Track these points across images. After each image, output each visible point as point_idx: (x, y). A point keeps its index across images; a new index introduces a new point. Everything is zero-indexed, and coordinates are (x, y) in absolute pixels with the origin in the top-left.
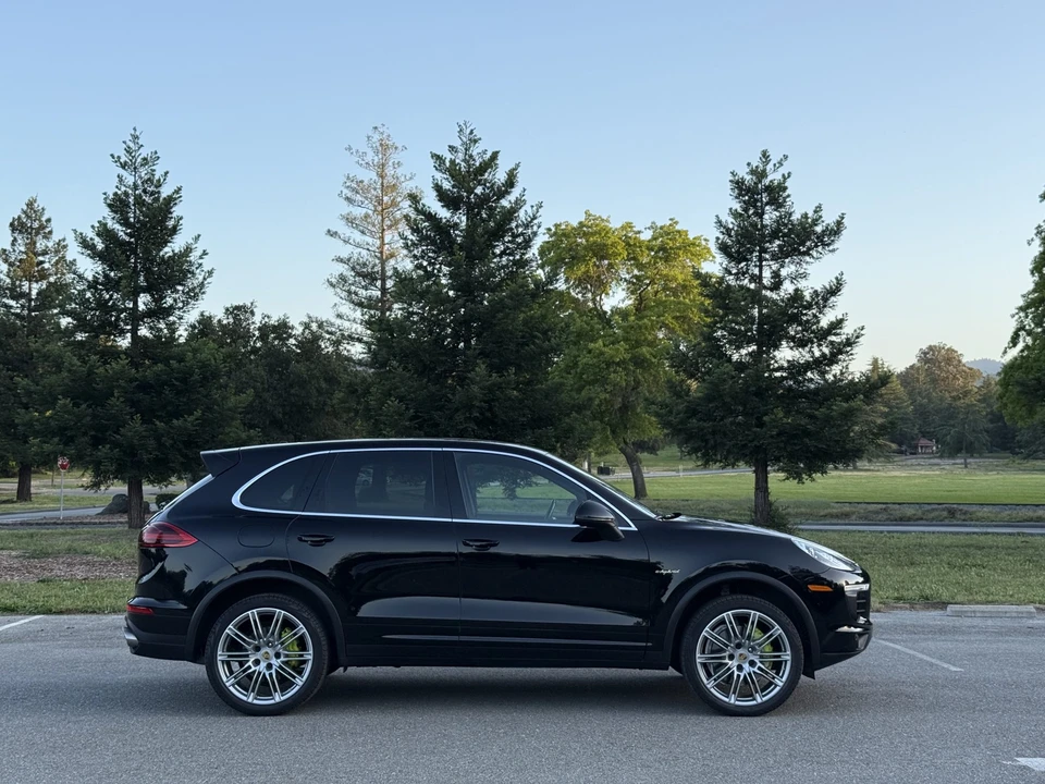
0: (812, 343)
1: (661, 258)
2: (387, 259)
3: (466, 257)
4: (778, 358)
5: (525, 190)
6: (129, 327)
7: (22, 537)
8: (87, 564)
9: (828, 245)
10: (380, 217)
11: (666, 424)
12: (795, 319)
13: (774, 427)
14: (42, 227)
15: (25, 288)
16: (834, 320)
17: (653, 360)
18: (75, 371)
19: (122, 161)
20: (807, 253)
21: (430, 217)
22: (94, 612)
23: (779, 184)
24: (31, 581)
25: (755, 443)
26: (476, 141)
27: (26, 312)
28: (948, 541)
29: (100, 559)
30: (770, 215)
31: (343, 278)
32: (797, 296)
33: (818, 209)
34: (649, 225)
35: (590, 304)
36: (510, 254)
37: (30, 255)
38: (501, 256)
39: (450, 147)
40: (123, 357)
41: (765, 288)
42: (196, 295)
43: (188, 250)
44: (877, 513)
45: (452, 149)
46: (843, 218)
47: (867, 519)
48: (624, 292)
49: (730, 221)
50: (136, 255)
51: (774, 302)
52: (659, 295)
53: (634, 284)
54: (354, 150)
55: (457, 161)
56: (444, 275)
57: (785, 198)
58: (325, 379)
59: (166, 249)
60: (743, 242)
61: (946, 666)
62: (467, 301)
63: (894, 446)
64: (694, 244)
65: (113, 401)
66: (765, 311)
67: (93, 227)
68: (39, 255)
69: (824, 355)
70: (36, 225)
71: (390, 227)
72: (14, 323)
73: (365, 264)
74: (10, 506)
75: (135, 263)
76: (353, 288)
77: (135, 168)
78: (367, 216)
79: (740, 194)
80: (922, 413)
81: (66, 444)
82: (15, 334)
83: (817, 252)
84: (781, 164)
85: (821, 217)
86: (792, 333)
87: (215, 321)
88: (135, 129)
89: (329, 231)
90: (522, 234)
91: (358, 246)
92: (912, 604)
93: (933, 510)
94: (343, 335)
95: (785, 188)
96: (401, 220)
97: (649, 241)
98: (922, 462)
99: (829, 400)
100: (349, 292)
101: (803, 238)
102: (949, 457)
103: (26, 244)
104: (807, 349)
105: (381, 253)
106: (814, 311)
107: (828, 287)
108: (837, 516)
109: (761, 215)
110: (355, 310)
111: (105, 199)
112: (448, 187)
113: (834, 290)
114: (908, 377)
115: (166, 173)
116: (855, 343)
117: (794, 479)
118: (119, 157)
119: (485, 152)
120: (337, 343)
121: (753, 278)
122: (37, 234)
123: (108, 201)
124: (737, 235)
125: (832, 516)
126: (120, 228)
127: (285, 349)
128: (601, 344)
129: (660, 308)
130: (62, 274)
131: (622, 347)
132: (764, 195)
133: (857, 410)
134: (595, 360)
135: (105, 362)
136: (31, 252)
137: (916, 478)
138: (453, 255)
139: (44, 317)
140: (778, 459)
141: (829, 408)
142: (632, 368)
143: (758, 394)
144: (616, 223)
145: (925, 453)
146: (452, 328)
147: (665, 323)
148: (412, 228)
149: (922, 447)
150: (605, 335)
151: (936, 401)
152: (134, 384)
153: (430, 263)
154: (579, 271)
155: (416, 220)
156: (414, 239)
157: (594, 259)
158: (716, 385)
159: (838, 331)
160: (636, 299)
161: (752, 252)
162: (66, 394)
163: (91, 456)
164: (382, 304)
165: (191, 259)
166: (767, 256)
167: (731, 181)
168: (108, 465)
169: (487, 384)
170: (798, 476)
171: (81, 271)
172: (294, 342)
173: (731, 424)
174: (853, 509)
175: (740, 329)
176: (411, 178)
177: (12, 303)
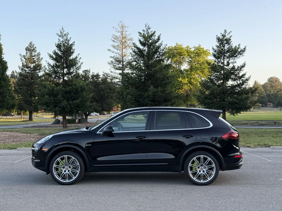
0: (237, 80)
1: (196, 56)
2: (124, 56)
3: (147, 59)
4: (228, 84)
5: (162, 41)
6: (62, 77)
9: (242, 54)
10: (122, 46)
11: (199, 101)
12: (233, 74)
13: (228, 102)
14: (34, 49)
15: (30, 65)
16: (243, 74)
17: (194, 82)
18: (49, 89)
19: (59, 35)
20: (236, 57)
21: (138, 48)
23: (229, 38)
25: (222, 106)
26: (150, 28)
27: (30, 72)
28: (273, 131)
30: (227, 47)
31: (112, 62)
32: (233, 68)
33: (239, 45)
34: (193, 47)
35: (178, 68)
36: (158, 58)
38: (156, 58)
39: (143, 30)
40: (61, 85)
41: (225, 65)
42: (79, 69)
43: (76, 57)
44: (255, 123)
46: (246, 47)
47: (253, 125)
48: (187, 65)
49: (216, 48)
50: (64, 59)
51: (228, 69)
52: (196, 65)
53: (190, 62)
54: (115, 28)
55: (145, 34)
56: (142, 63)
57: (230, 42)
58: (109, 89)
59: (71, 57)
60: (220, 54)
61: (268, 160)
62: (148, 70)
63: (261, 105)
64: (206, 52)
65: (59, 96)
66: (225, 72)
67: (52, 52)
68: (33, 57)
69: (240, 83)
70: (32, 49)
71: (124, 48)
72: (27, 75)
73: (118, 58)
74: (28, 122)
75: (63, 61)
76: (115, 64)
77: (63, 37)
78: (118, 45)
79: (219, 41)
80: (269, 96)
81: (47, 107)
82: (28, 77)
83: (239, 56)
84: (229, 33)
85: (240, 47)
86: (232, 77)
87: (80, 74)
88: (62, 27)
89: (108, 49)
90: (162, 52)
91: (116, 53)
92: (262, 146)
93: (270, 122)
94: (112, 77)
95: (231, 40)
96: (127, 46)
97: (193, 51)
98: (268, 109)
99: (242, 94)
100: (114, 66)
101: (235, 53)
102: (276, 108)
103: (30, 54)
104: (236, 81)
105: (122, 55)
106: (238, 72)
107: (242, 65)
109: (224, 47)
110: (115, 70)
112: (142, 41)
113: (243, 66)
114: (264, 86)
115: (71, 38)
116: (248, 80)
117: (233, 115)
118: (59, 34)
119: (152, 31)
120: (112, 80)
121: (222, 63)
122: (33, 51)
123: (56, 45)
124: (218, 52)
125: (243, 124)
126: (59, 52)
127: (98, 81)
128: (181, 79)
129: (197, 69)
130: (39, 62)
131: (186, 79)
132: (225, 41)
133: (249, 97)
134: (179, 83)
135: (56, 86)
136: (31, 56)
137: (266, 113)
138: (144, 58)
139: (35, 73)
140: (228, 110)
141: (242, 97)
142: (189, 85)
143: (223, 93)
144: (184, 46)
145: (269, 107)
146: (144, 77)
147: (198, 73)
148: (133, 51)
149: (268, 105)
150: (182, 76)
151: (272, 92)
152: (64, 92)
153: (138, 60)
154: (175, 59)
155: (134, 49)
156: (134, 54)
157: (179, 56)
158: (213, 91)
159: (244, 77)
160: (190, 67)
161: (222, 56)
162: (47, 94)
163: (54, 110)
164: (122, 69)
165: (77, 60)
166: (226, 57)
167: (216, 38)
168: (58, 112)
169: (153, 91)
170: (233, 114)
171: (50, 63)
172: (100, 79)
173: (216, 101)
174: (249, 122)
175: (218, 76)
176: (130, 35)
177: (27, 69)
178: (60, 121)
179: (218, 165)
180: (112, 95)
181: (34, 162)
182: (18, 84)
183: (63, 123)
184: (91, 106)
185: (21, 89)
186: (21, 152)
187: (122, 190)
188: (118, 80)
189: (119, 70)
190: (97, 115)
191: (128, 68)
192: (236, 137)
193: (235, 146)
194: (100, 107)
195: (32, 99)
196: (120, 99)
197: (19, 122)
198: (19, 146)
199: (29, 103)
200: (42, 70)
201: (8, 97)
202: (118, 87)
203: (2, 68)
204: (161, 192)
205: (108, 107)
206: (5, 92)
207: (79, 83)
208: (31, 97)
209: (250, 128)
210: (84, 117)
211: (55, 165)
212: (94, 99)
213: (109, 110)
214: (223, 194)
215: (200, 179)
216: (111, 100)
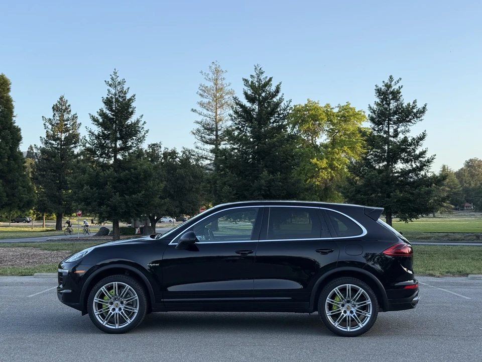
0: (412, 161)
1: (342, 121)
2: (218, 121)
3: (258, 124)
4: (396, 168)
5: (283, 94)
6: (113, 155)
9: (419, 117)
10: (215, 103)
12: (404, 150)
13: (396, 198)
14: (67, 109)
15: (59, 136)
16: (422, 151)
17: (339, 166)
18: (91, 174)
20: (409, 121)
21: (242, 106)
23: (397, 90)
25: (386, 205)
26: (262, 73)
27: (59, 147)
28: (473, 250)
30: (393, 104)
31: (198, 131)
32: (405, 140)
33: (415, 102)
34: (337, 106)
35: (311, 142)
36: (277, 122)
38: (273, 123)
40: (111, 168)
41: (391, 136)
42: (141, 141)
43: (138, 121)
44: (443, 237)
45: (252, 76)
46: (426, 106)
47: (439, 240)
48: (326, 136)
49: (375, 107)
50: (116, 124)
51: (395, 143)
52: (342, 137)
53: (330, 132)
54: (204, 73)
55: (254, 82)
56: (248, 132)
57: (399, 97)
58: (192, 177)
59: (128, 121)
60: (381, 117)
61: (464, 297)
62: (258, 143)
63: (453, 206)
64: (358, 114)
65: (107, 187)
66: (390, 147)
67: (98, 112)
68: (65, 121)
69: (417, 166)
70: (64, 108)
71: (219, 107)
72: (54, 152)
73: (208, 124)
74: (53, 232)
75: (116, 127)
76: (203, 135)
77: (115, 86)
78: (209, 103)
79: (379, 95)
80: (466, 191)
82: (55, 156)
83: (414, 121)
84: (398, 81)
85: (416, 105)
86: (403, 157)
87: (144, 151)
88: (115, 69)
89: (192, 109)
90: (283, 113)
91: (205, 116)
92: (453, 274)
93: (469, 236)
94: (198, 156)
95: (400, 92)
96: (224, 104)
97: (337, 113)
98: (466, 214)
99: (419, 186)
100: (202, 137)
101: (408, 114)
102: (479, 212)
103: (60, 116)
104: (410, 163)
105: (216, 119)
106: (413, 147)
107: (419, 136)
108: (424, 238)
109: (389, 105)
110: (204, 145)
111: (103, 100)
112: (250, 93)
113: (422, 138)
114: (459, 174)
115: (128, 88)
116: (431, 162)
117: (404, 221)
118: (108, 82)
119: (266, 77)
120: (197, 160)
121: (386, 132)
122: (64, 111)
123: (104, 101)
124: (378, 113)
125: (422, 238)
126: (109, 112)
127: (174, 163)
128: (316, 160)
129: (342, 143)
130: (75, 129)
131: (325, 161)
132: (390, 95)
133: (433, 191)
134: (313, 167)
135: (104, 170)
136: (62, 120)
137: (463, 221)
138: (252, 123)
139: (68, 148)
140: (396, 212)
141: (420, 190)
142: (330, 170)
143: (387, 183)
144: (322, 105)
145: (468, 210)
146: (252, 155)
147: (344, 150)
148: (234, 111)
149: (466, 207)
150: (317, 156)
151: (473, 185)
152: (116, 179)
153: (242, 127)
154: (305, 127)
155: (236, 108)
156: (235, 116)
157: (312, 121)
158: (369, 180)
159: (424, 156)
160: (331, 139)
161: (385, 121)
162: (87, 184)
163: (98, 210)
164: (216, 142)
165: (139, 125)
166: (392, 123)
167: (375, 89)
168: (105, 215)
169: (268, 179)
170: (405, 219)
171: (93, 131)
172: (178, 160)
173: (375, 196)
174: (432, 235)
175: (379, 155)
176: (229, 85)
177: (54, 142)
178: (107, 230)
179: (377, 301)
180: (198, 186)
181: (61, 293)
182: (38, 168)
183: (113, 233)
184: (162, 205)
185: (43, 176)
186: (41, 280)
187: (211, 343)
188: (208, 162)
189: (210, 144)
190: (172, 221)
191: (225, 141)
192: (407, 254)
193: (405, 269)
194: (177, 207)
195: (63, 193)
196: (211, 192)
197: (39, 232)
198: (37, 271)
199: (57, 200)
200: (80, 144)
201: (20, 188)
202: (208, 173)
203: (12, 139)
204: (278, 346)
205: (190, 207)
206: (16, 180)
207: (141, 165)
208: (60, 189)
209: (434, 245)
210: (150, 225)
211: (96, 300)
212: (166, 193)
213: (192, 213)
214: (385, 351)
215: (345, 326)
216: (197, 195)
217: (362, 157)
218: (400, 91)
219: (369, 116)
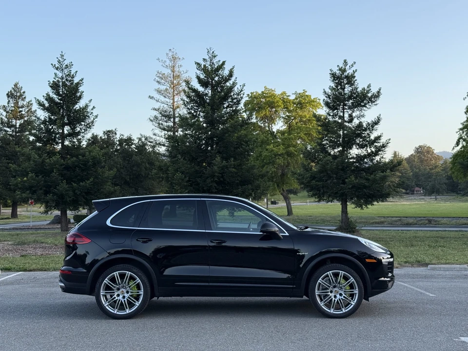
0: (367, 146)
1: (299, 108)
2: (176, 108)
3: (211, 109)
4: (351, 153)
5: (236, 78)
6: (60, 141)
7: (13, 236)
8: (43, 248)
9: (374, 102)
10: (172, 90)
11: (302, 183)
12: (359, 136)
13: (351, 184)
14: (21, 95)
15: (14, 123)
16: (377, 136)
17: (295, 153)
18: (36, 161)
19: (56, 66)
20: (364, 106)
21: (195, 91)
22: (45, 270)
23: (352, 75)
24: (18, 257)
25: (341, 191)
26: (215, 56)
27: (14, 134)
28: (428, 235)
29: (48, 245)
30: (348, 89)
31: (156, 118)
32: (360, 125)
33: (369, 86)
34: (294, 93)
35: (267, 128)
36: (231, 107)
37: (16, 108)
38: (227, 108)
39: (203, 59)
40: (58, 154)
41: (346, 122)
42: (90, 126)
43: (87, 106)
44: (396, 221)
45: (204, 60)
46: (380, 90)
47: (392, 224)
48: (282, 123)
49: (329, 91)
50: (63, 109)
51: (350, 128)
52: (298, 124)
53: (287, 119)
54: (160, 60)
55: (207, 65)
56: (201, 117)
57: (354, 81)
58: (148, 163)
59: (77, 106)
60: (336, 101)
61: (428, 294)
62: (212, 128)
63: (404, 191)
64: (314, 101)
65: (53, 174)
66: (345, 132)
67: (43, 96)
68: (20, 108)
69: (372, 152)
70: (18, 94)
71: (177, 94)
72: (9, 139)
73: (166, 111)
74: (8, 220)
75: (63, 112)
76: (161, 122)
77: (62, 70)
78: (166, 90)
79: (334, 80)
80: (416, 176)
81: (32, 194)
82: (10, 143)
83: (369, 105)
84: (352, 66)
85: (370, 89)
86: (358, 142)
87: (99, 137)
88: (62, 52)
89: (150, 96)
90: (236, 98)
91: (163, 103)
92: (412, 264)
93: (421, 220)
94: (156, 143)
95: (355, 77)
96: (182, 91)
97: (293, 100)
98: (416, 197)
99: (375, 172)
100: (159, 124)
101: (363, 99)
102: (428, 196)
103: (14, 103)
104: (365, 149)
105: (173, 106)
106: (368, 132)
107: (374, 121)
108: (378, 223)
109: (343, 89)
110: (161, 132)
111: (49, 84)
112: (202, 77)
113: (376, 123)
114: (410, 160)
115: (76, 72)
116: (386, 146)
117: (359, 207)
118: (55, 65)
119: (219, 61)
120: (154, 147)
121: (340, 117)
122: (19, 98)
123: (50, 85)
124: (333, 98)
125: (376, 223)
126: (56, 96)
127: (130, 150)
128: (272, 146)
129: (299, 130)
130: (30, 117)
131: (282, 147)
132: (345, 80)
133: (387, 176)
134: (269, 154)
135: (50, 157)
136: (16, 106)
137: (413, 205)
138: (205, 108)
139: (23, 135)
140: (352, 199)
141: (375, 175)
142: (286, 157)
143: (343, 169)
144: (278, 92)
145: (418, 194)
146: (205, 141)
147: (301, 137)
148: (187, 96)
149: (416, 191)
150: (274, 143)
151: (422, 170)
152: (63, 167)
153: (195, 112)
154: (262, 114)
155: (188, 92)
156: (188, 101)
157: (269, 108)
158: (324, 166)
159: (378, 141)
160: (288, 126)
161: (339, 105)
162: (32, 171)
163: (44, 199)
164: (174, 129)
165: (88, 110)
166: (347, 107)
167: (330, 74)
168: (52, 203)
169: (221, 165)
170: (361, 206)
171: (38, 116)
172: (134, 146)
173: (331, 183)
174: (386, 220)
175: (334, 140)
176: (186, 72)
177: (8, 129)
188: (164, 148)
189: (168, 130)
207: (90, 152)
209: (388, 230)
216: (153, 182)
217: (317, 143)
218: (355, 75)
219: (324, 101)
